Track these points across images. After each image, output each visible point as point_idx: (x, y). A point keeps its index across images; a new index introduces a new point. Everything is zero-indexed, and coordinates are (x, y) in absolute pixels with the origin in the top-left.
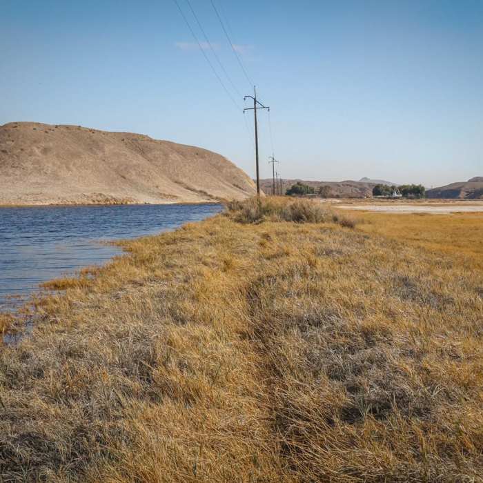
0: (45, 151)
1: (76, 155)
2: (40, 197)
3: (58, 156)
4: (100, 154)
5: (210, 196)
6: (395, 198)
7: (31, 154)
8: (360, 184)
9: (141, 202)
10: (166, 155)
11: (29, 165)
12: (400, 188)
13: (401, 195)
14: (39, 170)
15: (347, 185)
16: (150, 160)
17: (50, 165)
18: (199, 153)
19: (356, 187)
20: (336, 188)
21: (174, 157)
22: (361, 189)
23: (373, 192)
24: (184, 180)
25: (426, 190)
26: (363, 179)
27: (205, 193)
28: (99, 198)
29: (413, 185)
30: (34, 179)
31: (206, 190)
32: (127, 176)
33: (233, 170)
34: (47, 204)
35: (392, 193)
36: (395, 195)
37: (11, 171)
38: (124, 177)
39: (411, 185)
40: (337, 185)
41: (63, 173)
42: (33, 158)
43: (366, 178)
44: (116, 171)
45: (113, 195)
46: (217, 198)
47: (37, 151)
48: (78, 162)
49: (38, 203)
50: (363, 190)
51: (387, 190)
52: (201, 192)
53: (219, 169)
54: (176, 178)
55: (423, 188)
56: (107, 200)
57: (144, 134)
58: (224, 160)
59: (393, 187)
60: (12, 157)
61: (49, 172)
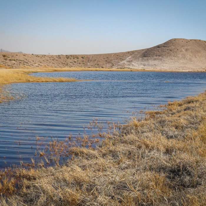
0: (187, 50)
1: (198, 52)
2: (185, 68)
3: (192, 52)
7: (181, 51)
11: (180, 56)
14: (184, 57)
30: (182, 61)
34: (187, 71)
37: (173, 58)
41: (193, 59)
42: (182, 53)
47: (184, 50)
48: (200, 55)
49: (184, 71)
60: (174, 52)
61: (188, 58)
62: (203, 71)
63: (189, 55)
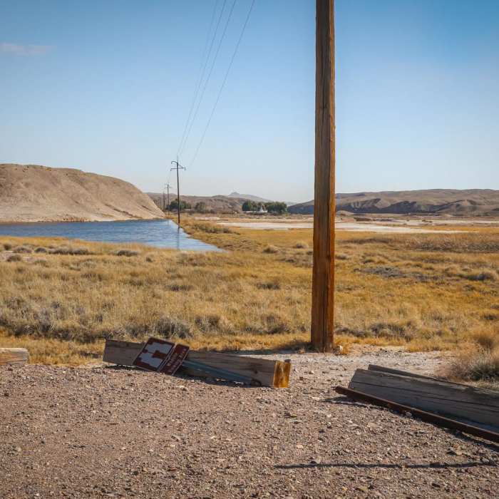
0: (27, 185)
1: (45, 188)
2: (31, 216)
3: (36, 189)
4: (60, 187)
5: (131, 215)
6: (262, 214)
7: (19, 187)
8: (231, 199)
9: (93, 220)
10: (97, 185)
11: (18, 195)
12: (266, 205)
13: (266, 211)
14: (26, 198)
15: (219, 200)
16: (87, 189)
17: (32, 195)
18: (116, 182)
19: (226, 202)
20: (208, 202)
21: (102, 186)
22: (231, 204)
23: (243, 208)
24: (112, 204)
25: (288, 206)
26: (232, 194)
27: (127, 213)
28: (67, 217)
29: (277, 202)
30: (24, 204)
31: (128, 211)
32: (79, 202)
33: (141, 195)
34: (37, 221)
35: (259, 209)
36: (262, 211)
37: (8, 199)
38: (77, 202)
39: (275, 201)
40: (209, 199)
41: (41, 200)
42: (21, 190)
43: (235, 193)
44: (72, 198)
45: (75, 215)
46: (136, 217)
47: (22, 185)
48: (49, 193)
49: (31, 221)
50: (233, 204)
51: (255, 206)
52: (124, 212)
53: (131, 194)
54: (106, 202)
55: (285, 205)
56: (72, 219)
57: (79, 169)
58: (133, 187)
59: (260, 204)
60: (6, 189)
61: (32, 200)
62: (60, 220)
63: (32, 194)
